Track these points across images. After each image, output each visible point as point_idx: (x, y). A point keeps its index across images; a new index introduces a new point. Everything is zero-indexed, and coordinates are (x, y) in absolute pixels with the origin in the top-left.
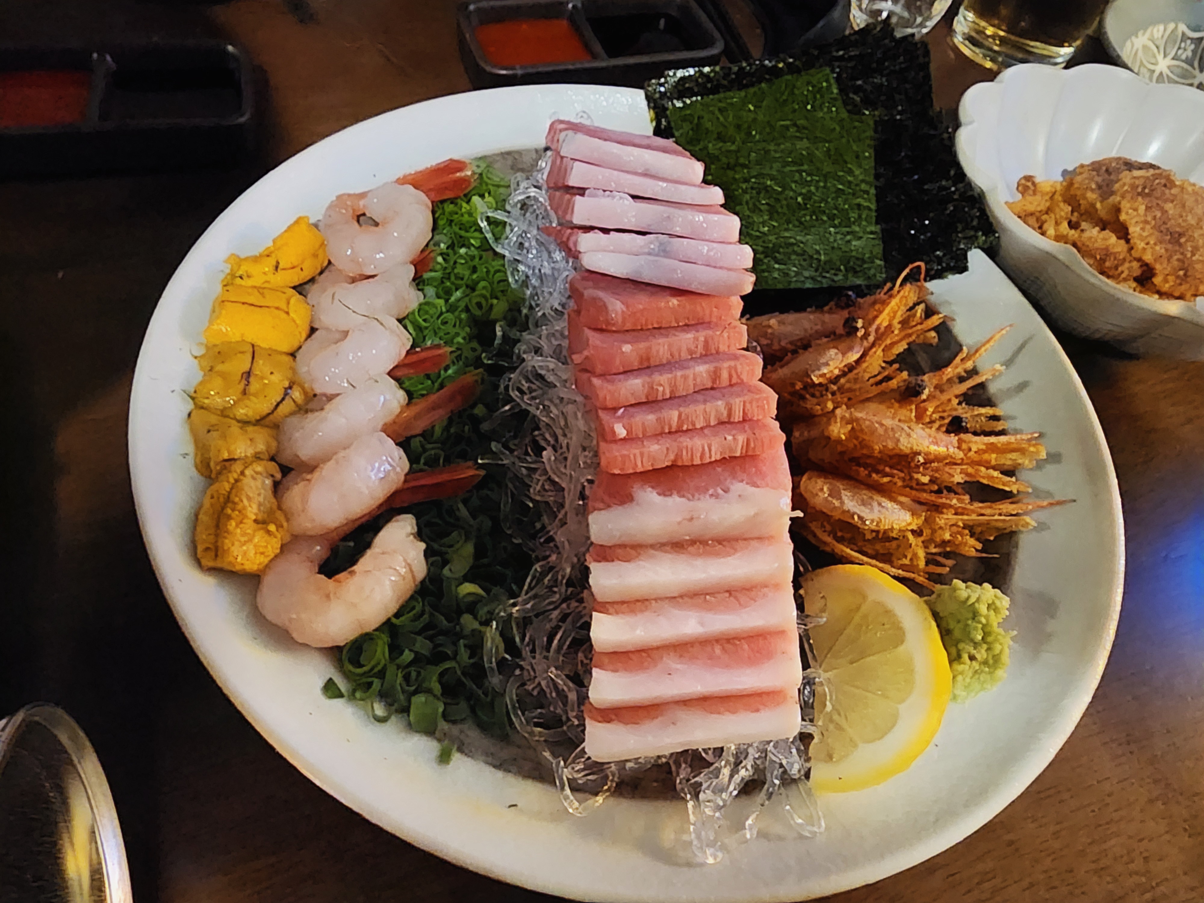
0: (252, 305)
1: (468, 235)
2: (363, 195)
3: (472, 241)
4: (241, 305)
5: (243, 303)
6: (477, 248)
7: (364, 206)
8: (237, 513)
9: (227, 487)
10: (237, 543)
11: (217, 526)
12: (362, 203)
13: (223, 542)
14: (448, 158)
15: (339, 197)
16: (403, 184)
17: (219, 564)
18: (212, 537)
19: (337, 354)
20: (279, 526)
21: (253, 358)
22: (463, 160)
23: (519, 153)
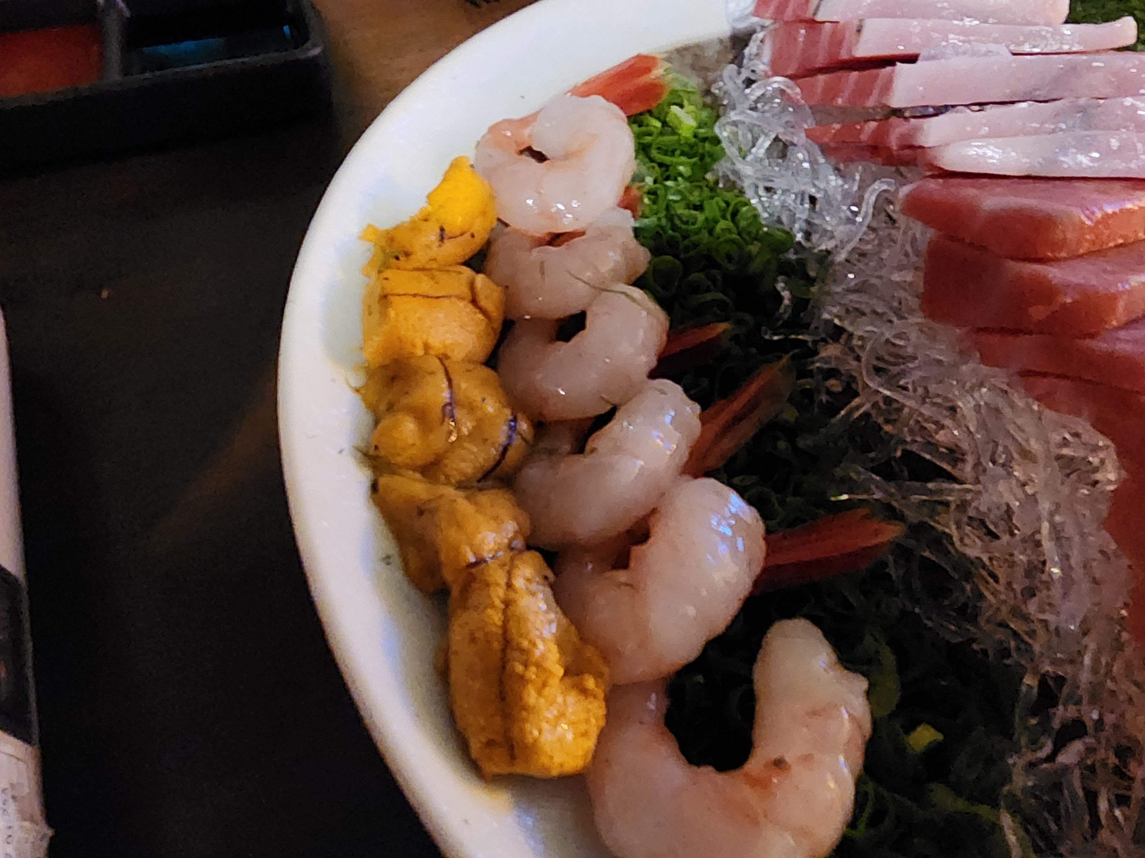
0: (428, 297)
1: (674, 160)
2: (525, 122)
3: (681, 168)
4: (410, 299)
5: (415, 295)
6: (687, 179)
7: (530, 136)
8: (533, 669)
9: (496, 617)
10: (545, 726)
11: (503, 698)
12: (527, 132)
13: (522, 730)
14: (634, 54)
15: (494, 129)
16: (588, 95)
17: (518, 769)
18: (498, 719)
19: (580, 355)
20: (598, 675)
21: (450, 380)
22: (653, 55)
23: (699, 46)
